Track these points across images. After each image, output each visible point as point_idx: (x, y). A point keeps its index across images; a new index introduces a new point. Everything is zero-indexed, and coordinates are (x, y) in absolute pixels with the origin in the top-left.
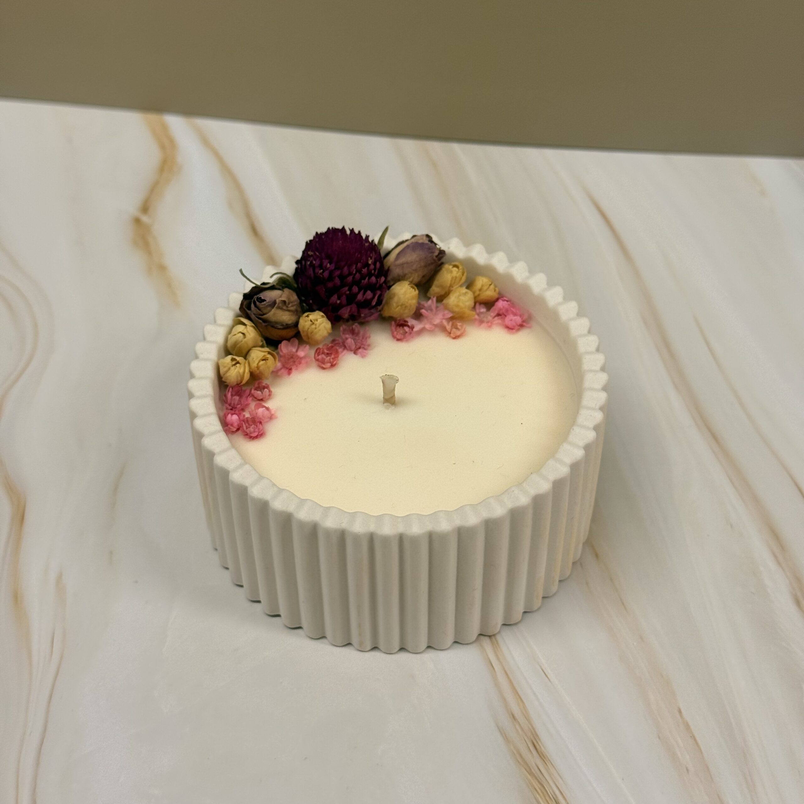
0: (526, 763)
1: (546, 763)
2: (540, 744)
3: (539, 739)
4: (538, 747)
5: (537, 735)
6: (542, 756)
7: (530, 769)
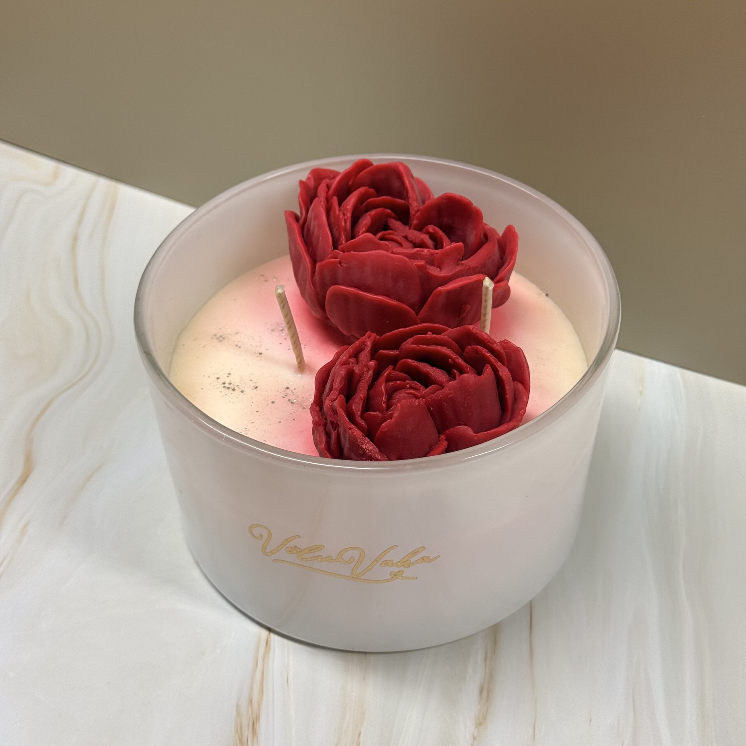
0: (241, 733)
1: (254, 738)
2: (258, 724)
3: (259, 721)
4: (255, 725)
5: (259, 718)
6: (254, 732)
7: (242, 738)
